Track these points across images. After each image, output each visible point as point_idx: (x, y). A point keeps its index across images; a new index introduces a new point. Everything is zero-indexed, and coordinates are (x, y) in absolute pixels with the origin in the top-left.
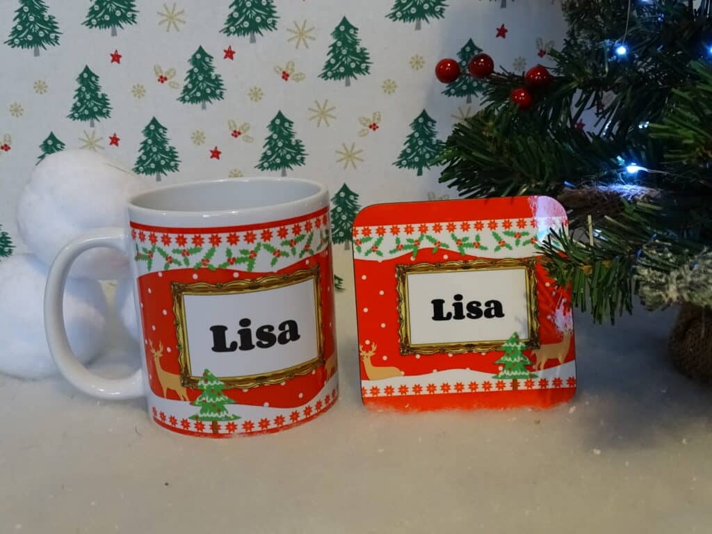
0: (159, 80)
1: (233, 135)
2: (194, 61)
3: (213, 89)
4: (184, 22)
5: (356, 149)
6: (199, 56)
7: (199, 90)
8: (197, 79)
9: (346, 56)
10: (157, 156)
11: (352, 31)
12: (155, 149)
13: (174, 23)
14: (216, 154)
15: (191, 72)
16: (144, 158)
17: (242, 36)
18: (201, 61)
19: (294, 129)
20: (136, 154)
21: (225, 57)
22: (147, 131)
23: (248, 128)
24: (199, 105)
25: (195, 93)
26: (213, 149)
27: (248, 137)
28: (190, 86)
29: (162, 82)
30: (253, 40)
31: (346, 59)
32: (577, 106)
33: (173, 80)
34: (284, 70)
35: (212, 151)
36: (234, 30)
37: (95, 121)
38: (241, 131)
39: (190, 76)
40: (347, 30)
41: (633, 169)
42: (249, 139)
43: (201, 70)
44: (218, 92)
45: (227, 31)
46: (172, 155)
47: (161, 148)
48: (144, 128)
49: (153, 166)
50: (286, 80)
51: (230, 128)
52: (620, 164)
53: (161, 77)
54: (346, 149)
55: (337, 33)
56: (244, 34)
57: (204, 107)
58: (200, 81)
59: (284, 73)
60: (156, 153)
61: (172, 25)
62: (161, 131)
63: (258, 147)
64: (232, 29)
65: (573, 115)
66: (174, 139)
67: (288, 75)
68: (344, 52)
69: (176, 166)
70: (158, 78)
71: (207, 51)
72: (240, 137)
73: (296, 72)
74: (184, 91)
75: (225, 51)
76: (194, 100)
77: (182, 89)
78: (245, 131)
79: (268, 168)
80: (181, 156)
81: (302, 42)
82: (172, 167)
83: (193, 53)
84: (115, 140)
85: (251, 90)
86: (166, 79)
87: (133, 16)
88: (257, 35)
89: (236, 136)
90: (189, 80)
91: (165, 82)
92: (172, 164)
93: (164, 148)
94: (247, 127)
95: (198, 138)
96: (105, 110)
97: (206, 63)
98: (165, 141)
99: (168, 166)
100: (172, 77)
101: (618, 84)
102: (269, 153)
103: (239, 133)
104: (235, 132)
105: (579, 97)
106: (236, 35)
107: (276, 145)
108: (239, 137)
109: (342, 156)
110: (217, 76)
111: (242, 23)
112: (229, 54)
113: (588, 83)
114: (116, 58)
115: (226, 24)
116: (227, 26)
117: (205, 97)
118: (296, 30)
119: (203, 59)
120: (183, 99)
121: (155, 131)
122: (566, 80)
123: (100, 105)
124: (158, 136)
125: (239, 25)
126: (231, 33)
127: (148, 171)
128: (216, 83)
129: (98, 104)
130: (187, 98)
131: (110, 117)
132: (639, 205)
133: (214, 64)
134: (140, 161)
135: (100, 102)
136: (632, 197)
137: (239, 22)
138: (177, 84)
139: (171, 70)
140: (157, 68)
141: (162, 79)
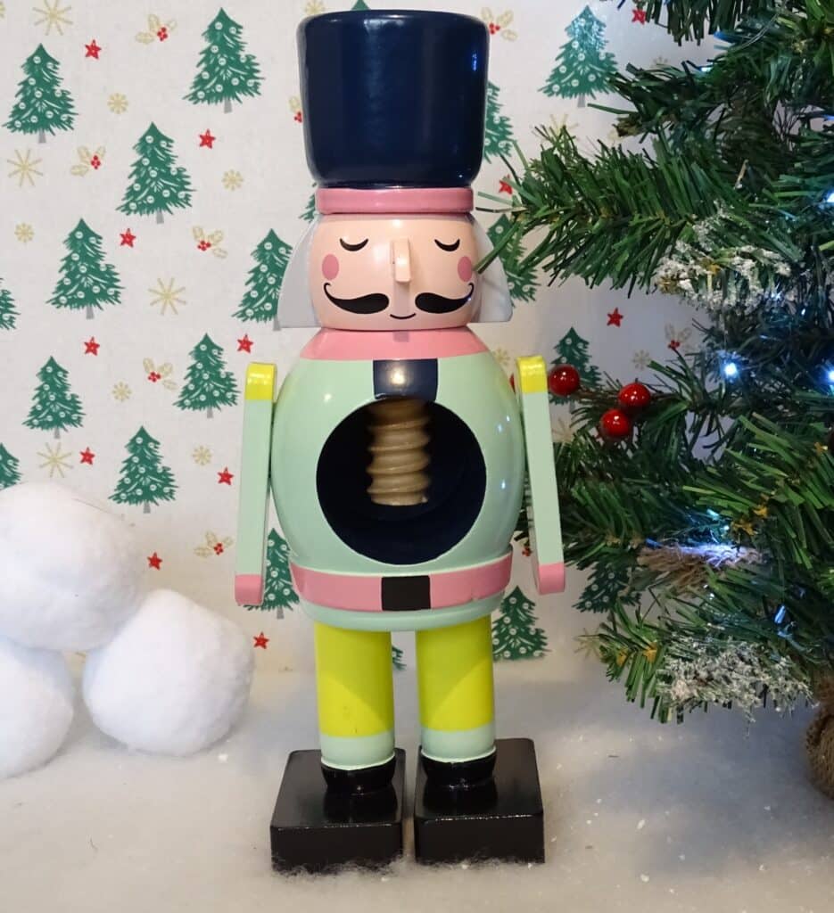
2: (197, 353)
3: (223, 391)
4: (185, 303)
6: (203, 348)
7: (203, 392)
8: (201, 377)
10: (145, 479)
12: (142, 470)
13: (171, 303)
14: (226, 477)
15: (193, 368)
16: (128, 481)
17: (263, 321)
18: (207, 353)
20: (116, 475)
21: (240, 349)
22: (132, 446)
24: (204, 412)
25: (198, 396)
26: (222, 471)
28: (192, 387)
29: (154, 380)
30: (277, 327)
32: (692, 430)
33: (168, 378)
35: (220, 474)
36: (253, 313)
37: (61, 430)
39: (192, 374)
43: (207, 366)
44: (229, 395)
45: (243, 315)
46: (166, 477)
47: (151, 468)
48: (128, 442)
49: (139, 492)
53: (153, 374)
56: (265, 319)
58: (205, 381)
60: (144, 475)
61: (169, 306)
62: (151, 445)
64: (250, 312)
66: (168, 457)
69: (171, 492)
70: (149, 375)
71: (215, 341)
74: (184, 394)
75: (240, 341)
76: (197, 405)
77: (181, 390)
80: (178, 479)
82: (167, 494)
83: (196, 344)
84: (87, 457)
86: (159, 377)
87: (116, 294)
90: (190, 379)
91: (158, 380)
92: (166, 489)
93: (156, 468)
95: (202, 456)
96: (75, 417)
97: (214, 357)
98: (156, 459)
99: (160, 493)
100: (167, 374)
101: (735, 409)
105: (692, 422)
106: (255, 320)
110: (228, 375)
111: (263, 304)
112: (245, 345)
113: (698, 406)
114: (92, 347)
115: (240, 305)
116: (242, 308)
117: (212, 401)
119: (209, 351)
120: (182, 404)
121: (142, 446)
122: (674, 398)
123: (69, 409)
124: (147, 452)
125: (258, 307)
126: (248, 317)
127: (133, 499)
128: (227, 383)
129: (66, 407)
130: (187, 402)
131: (81, 426)
132: (729, 574)
133: (224, 358)
134: (122, 486)
135: (69, 406)
136: (722, 562)
137: (258, 304)
138: (175, 384)
139: (166, 365)
140: (147, 362)
141: (154, 377)
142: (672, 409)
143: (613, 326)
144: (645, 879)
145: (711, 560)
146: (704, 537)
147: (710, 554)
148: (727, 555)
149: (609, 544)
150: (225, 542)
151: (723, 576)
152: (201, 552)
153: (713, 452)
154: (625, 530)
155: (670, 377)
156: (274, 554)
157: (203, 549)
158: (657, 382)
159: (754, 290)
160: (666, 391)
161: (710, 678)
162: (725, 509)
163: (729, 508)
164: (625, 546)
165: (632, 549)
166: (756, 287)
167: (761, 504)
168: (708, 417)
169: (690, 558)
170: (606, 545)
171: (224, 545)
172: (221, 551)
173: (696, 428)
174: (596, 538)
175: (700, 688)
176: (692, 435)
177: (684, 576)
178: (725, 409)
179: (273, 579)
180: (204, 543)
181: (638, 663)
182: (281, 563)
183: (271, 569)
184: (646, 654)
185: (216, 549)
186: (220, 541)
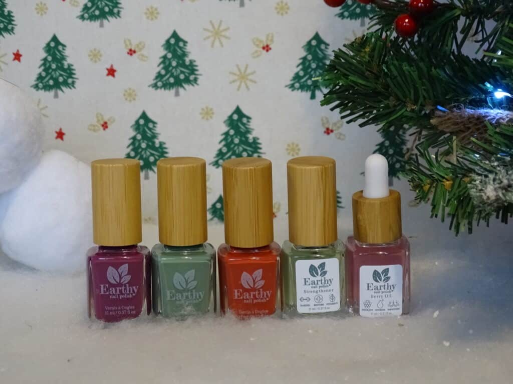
1: (128, 53)
3: (111, 8)
5: (249, 71)
7: (98, 8)
10: (55, 73)
12: (54, 66)
14: (111, 72)
16: (44, 74)
19: (188, 48)
20: (36, 70)
22: (47, 48)
23: (144, 47)
24: (98, 23)
25: (94, 11)
26: (109, 67)
27: (143, 55)
28: (89, 5)
32: (462, 32)
35: (108, 69)
38: (136, 50)
41: (500, 94)
42: (143, 58)
44: (116, 10)
46: (70, 72)
47: (59, 65)
48: (45, 45)
49: (51, 82)
51: (126, 45)
52: (490, 90)
54: (239, 70)
60: (55, 70)
62: (60, 48)
63: (153, 67)
65: (459, 42)
66: (73, 57)
69: (73, 83)
72: (135, 55)
74: (84, 9)
76: (93, 18)
77: (82, 7)
78: (141, 50)
79: (161, 88)
80: (78, 73)
82: (70, 84)
84: (17, 56)
85: (148, 9)
89: (131, 54)
92: (70, 81)
93: (63, 64)
94: (142, 46)
95: (95, 56)
96: (10, 27)
98: (63, 58)
99: (65, 83)
102: (163, 72)
103: (135, 52)
104: (131, 50)
105: (463, 25)
107: (170, 64)
109: (236, 77)
113: (469, 11)
117: (103, 15)
120: (82, 17)
121: (55, 48)
122: (450, 7)
123: (6, 21)
124: (57, 53)
127: (47, 88)
128: (115, 2)
129: (3, 20)
130: (86, 16)
131: (14, 33)
132: (502, 129)
134: (40, 78)
135: (6, 19)
136: (497, 120)
142: (448, 15)
145: (489, 118)
146: (482, 103)
147: (487, 114)
148: (500, 116)
149: (409, 109)
150: (109, 120)
151: (498, 130)
153: (481, 46)
154: (421, 99)
156: (144, 130)
157: (94, 126)
164: (421, 111)
165: (425, 113)
168: (476, 21)
169: (471, 117)
172: (107, 127)
173: (466, 31)
174: (399, 105)
176: (462, 36)
177: (463, 135)
178: (490, 14)
179: (143, 149)
180: (94, 121)
181: (438, 190)
182: (149, 137)
183: (142, 141)
184: (445, 184)
185: (103, 126)
186: (106, 120)
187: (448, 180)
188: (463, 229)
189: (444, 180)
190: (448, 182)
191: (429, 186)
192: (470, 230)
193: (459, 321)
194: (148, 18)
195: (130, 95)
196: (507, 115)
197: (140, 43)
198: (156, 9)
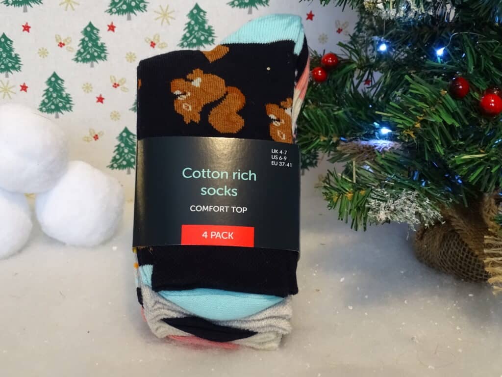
0: (59, 45)
1: (113, 86)
2: (85, 32)
3: (99, 53)
4: (78, 4)
6: (89, 29)
7: (89, 53)
8: (87, 45)
9: (198, 31)
10: (56, 100)
11: (202, 14)
12: (55, 95)
13: (71, 4)
14: (100, 100)
15: (83, 40)
16: (46, 101)
17: (121, 15)
18: (90, 32)
20: (40, 98)
21: (109, 30)
22: (49, 82)
23: (125, 82)
24: (89, 64)
25: (86, 56)
26: (98, 96)
27: (124, 88)
28: (82, 51)
29: (61, 46)
30: (129, 18)
31: (198, 34)
32: (357, 78)
33: (69, 45)
34: (152, 40)
35: (97, 98)
36: (116, 10)
37: (9, 73)
38: (120, 84)
39: (82, 43)
40: (198, 13)
41: (385, 131)
42: (125, 90)
43: (91, 39)
44: (103, 55)
45: (110, 11)
46: (68, 100)
47: (59, 94)
48: (47, 80)
49: (53, 107)
50: (153, 47)
51: (112, 81)
52: (377, 127)
53: (61, 43)
55: (191, 15)
56: (123, 14)
57: (92, 66)
58: (90, 47)
59: (152, 42)
60: (56, 98)
61: (69, 6)
62: (60, 82)
64: (114, 10)
65: (355, 84)
66: (69, 88)
67: (154, 44)
68: (196, 28)
69: (70, 108)
71: (95, 25)
73: (161, 42)
74: (78, 54)
75: (108, 26)
76: (85, 60)
77: (76, 52)
78: (123, 84)
80: (74, 100)
81: (165, 20)
82: (68, 108)
83: (85, 26)
84: (24, 88)
85: (128, 55)
86: (64, 45)
88: (132, 15)
89: (116, 87)
90: (81, 46)
92: (68, 106)
93: (62, 94)
94: (124, 81)
95: (88, 88)
96: (17, 66)
97: (94, 34)
98: (62, 89)
99: (64, 108)
100: (68, 43)
101: (383, 68)
103: (118, 85)
104: (115, 84)
105: (358, 74)
106: (117, 14)
108: (118, 88)
110: (102, 44)
111: (121, 6)
112: (112, 28)
113: (363, 65)
114: (26, 28)
115: (109, 6)
116: (110, 8)
117: (93, 58)
118: (161, 11)
119: (92, 31)
120: (77, 60)
121: (55, 82)
122: (349, 62)
123: (14, 62)
124: (57, 85)
125: (119, 7)
126: (113, 13)
127: (49, 111)
128: (102, 48)
129: (12, 61)
130: (80, 59)
131: (21, 71)
132: (386, 155)
133: (100, 35)
134: (44, 104)
135: (14, 60)
136: (383, 149)
137: (119, 5)
138: (72, 48)
139: (68, 38)
140: (57, 36)
141: (61, 45)
142: (348, 67)
143: (309, 20)
144: (351, 308)
145: (377, 148)
146: (372, 136)
147: (376, 145)
148: (384, 145)
149: (322, 140)
150: (99, 133)
151: (383, 156)
152: (86, 139)
154: (330, 134)
155: (348, 50)
156: (126, 141)
157: (88, 138)
158: (341, 52)
159: (414, 9)
160: (345, 57)
161: (395, 210)
162: (400, 124)
163: (403, 124)
164: (329, 141)
165: (333, 143)
166: (414, 8)
167: (417, 121)
168: (368, 72)
169: (365, 147)
170: (320, 141)
171: (99, 135)
172: (97, 138)
173: (361, 77)
174: (315, 137)
175: (391, 215)
177: (358, 156)
178: (378, 68)
179: (126, 154)
180: (88, 134)
181: (343, 201)
182: (130, 145)
183: (124, 148)
184: (347, 196)
185: (94, 137)
186: (97, 133)
187: (350, 193)
188: (360, 228)
189: (347, 193)
190: (349, 195)
191: (337, 198)
192: (365, 229)
193: (358, 289)
194: (128, 61)
195: (115, 116)
196: (389, 144)
197: (122, 79)
198: (134, 54)
